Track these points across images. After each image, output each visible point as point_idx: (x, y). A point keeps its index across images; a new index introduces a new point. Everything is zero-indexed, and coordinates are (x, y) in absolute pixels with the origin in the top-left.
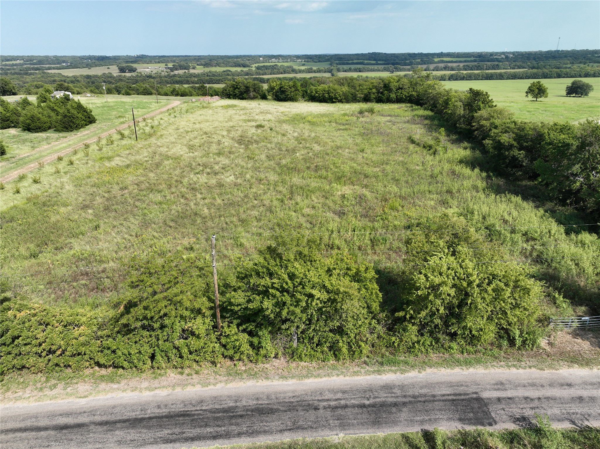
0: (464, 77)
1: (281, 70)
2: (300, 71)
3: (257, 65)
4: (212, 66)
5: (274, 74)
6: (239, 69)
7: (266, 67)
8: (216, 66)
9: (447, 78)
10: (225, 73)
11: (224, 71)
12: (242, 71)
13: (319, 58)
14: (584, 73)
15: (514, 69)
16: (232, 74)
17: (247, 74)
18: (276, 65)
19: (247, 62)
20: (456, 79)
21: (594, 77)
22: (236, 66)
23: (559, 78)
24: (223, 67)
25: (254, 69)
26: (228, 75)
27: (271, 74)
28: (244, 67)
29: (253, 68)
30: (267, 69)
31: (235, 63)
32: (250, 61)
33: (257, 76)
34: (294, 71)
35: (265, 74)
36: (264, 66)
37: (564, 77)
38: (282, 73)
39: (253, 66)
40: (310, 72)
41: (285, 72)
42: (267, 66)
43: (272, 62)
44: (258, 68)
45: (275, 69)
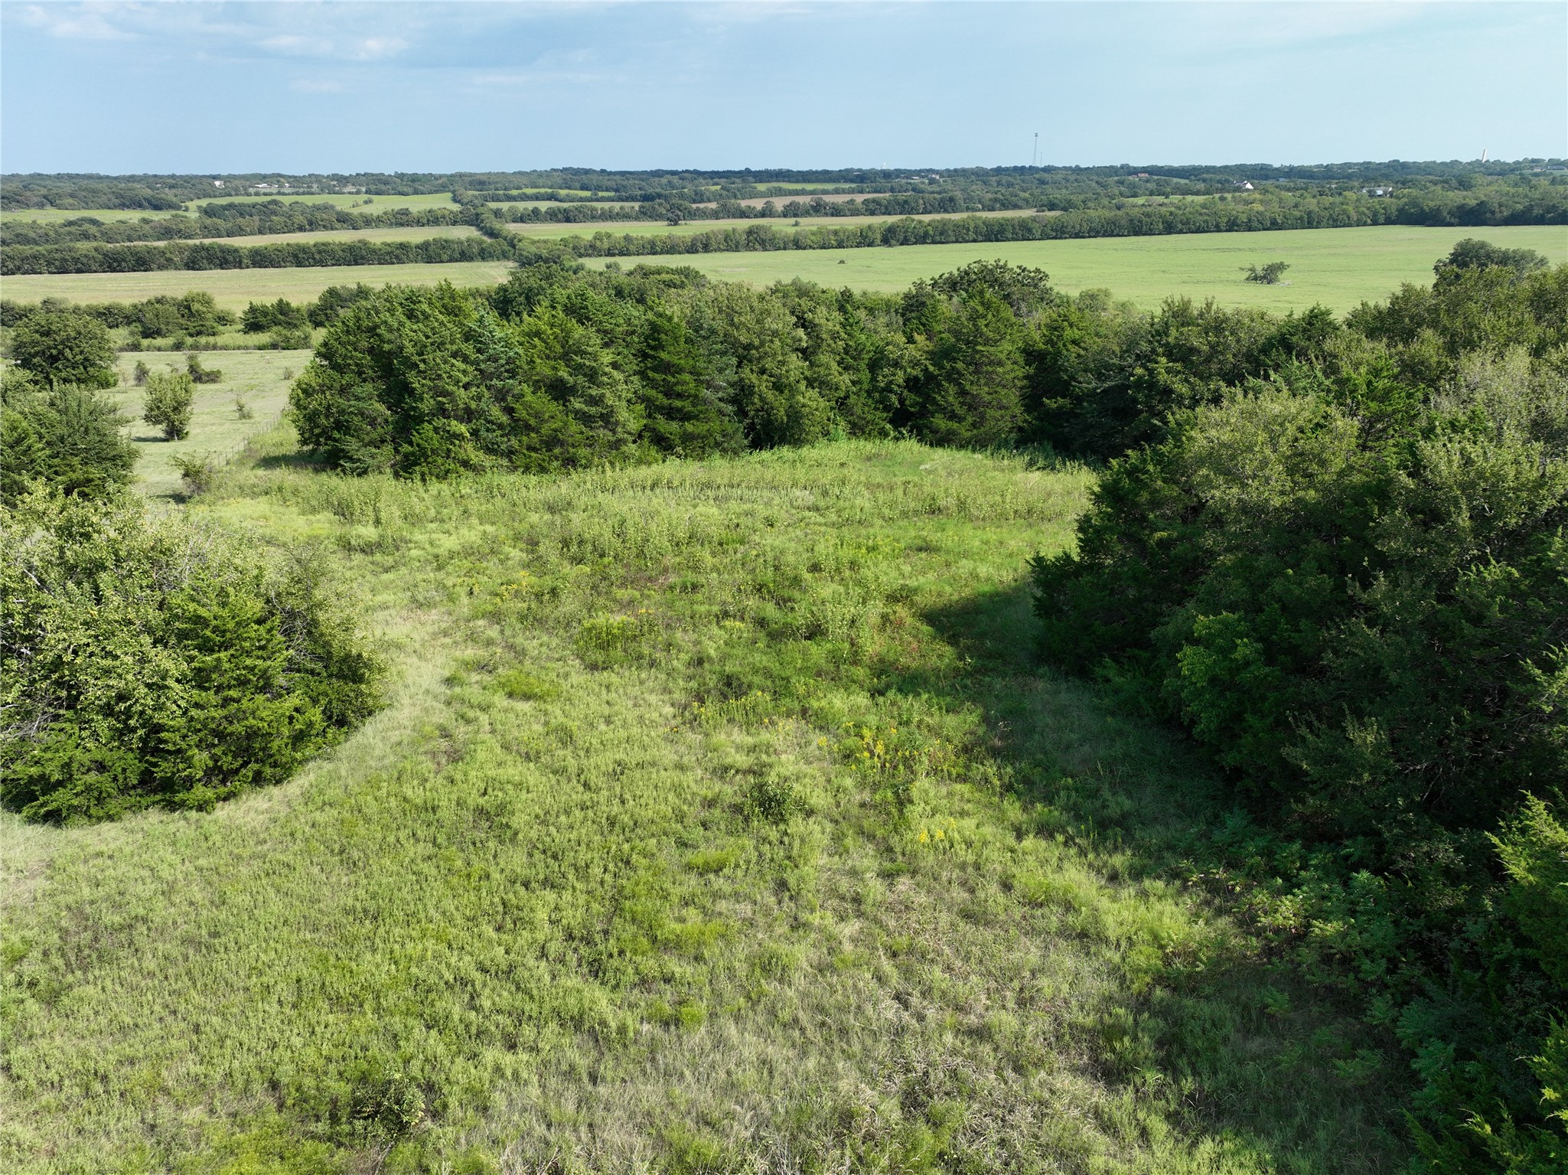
0: (926, 234)
1: (299, 219)
2: (368, 222)
3: (204, 203)
4: (28, 206)
5: (272, 231)
6: (133, 216)
7: (241, 211)
8: (41, 206)
9: (879, 237)
10: (73, 229)
11: (71, 223)
12: (145, 221)
13: (413, 181)
14: (1225, 220)
15: (993, 209)
16: (103, 234)
17: (167, 233)
18: (275, 202)
19: (169, 195)
20: (905, 242)
21: (1250, 230)
22: (123, 206)
23: (1170, 233)
24: (72, 207)
25: (193, 215)
26: (86, 236)
27: (261, 232)
28: (157, 207)
29: (192, 211)
30: (242, 215)
31: (118, 196)
32: (178, 191)
33: (207, 241)
34: (345, 220)
35: (240, 232)
36: (231, 206)
37: (1181, 232)
38: (301, 229)
39: (192, 205)
40: (402, 225)
41: (312, 225)
42: (241, 205)
43: (257, 194)
44: (209, 212)
45: (274, 213)
